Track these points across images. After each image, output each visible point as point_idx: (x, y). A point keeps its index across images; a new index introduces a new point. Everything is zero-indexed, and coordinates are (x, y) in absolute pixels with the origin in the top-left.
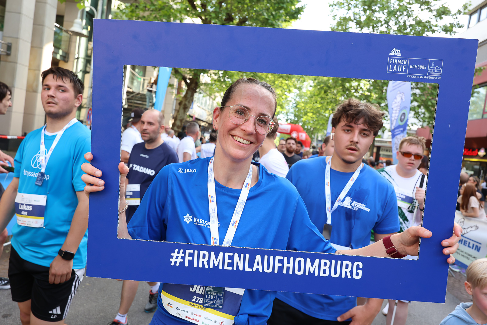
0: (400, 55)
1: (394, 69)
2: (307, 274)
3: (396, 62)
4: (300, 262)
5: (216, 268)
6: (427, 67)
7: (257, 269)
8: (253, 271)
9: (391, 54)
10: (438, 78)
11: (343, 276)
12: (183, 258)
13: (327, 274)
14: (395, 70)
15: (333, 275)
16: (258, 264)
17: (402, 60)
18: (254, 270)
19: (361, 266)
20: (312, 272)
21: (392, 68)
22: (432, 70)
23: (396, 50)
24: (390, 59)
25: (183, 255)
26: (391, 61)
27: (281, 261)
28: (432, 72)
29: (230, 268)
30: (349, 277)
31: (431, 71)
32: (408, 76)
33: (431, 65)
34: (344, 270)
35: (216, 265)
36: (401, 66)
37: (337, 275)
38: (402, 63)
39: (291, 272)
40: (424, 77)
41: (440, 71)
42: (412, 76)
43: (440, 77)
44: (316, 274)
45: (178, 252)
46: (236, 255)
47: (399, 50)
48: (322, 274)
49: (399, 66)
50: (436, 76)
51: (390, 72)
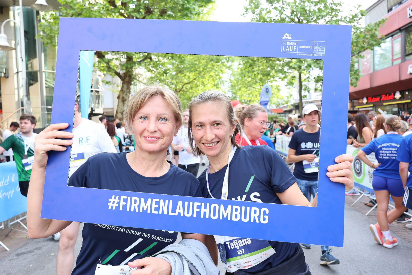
0: (291, 39)
1: (287, 49)
2: (221, 218)
3: (288, 44)
4: (215, 208)
5: (145, 212)
6: (313, 47)
7: (179, 214)
8: (176, 215)
9: (283, 38)
10: (322, 55)
11: (252, 221)
12: (119, 203)
13: (238, 219)
14: (288, 50)
15: (243, 220)
16: (180, 209)
17: (293, 42)
19: (267, 212)
20: (225, 216)
21: (285, 48)
22: (317, 49)
23: (287, 35)
24: (283, 41)
25: (119, 201)
26: (284, 43)
27: (199, 207)
28: (317, 51)
29: (157, 213)
30: (257, 221)
31: (316, 50)
32: (298, 54)
33: (316, 46)
34: (253, 215)
35: (145, 209)
36: (292, 47)
37: (247, 220)
38: (293, 45)
39: (207, 217)
40: (311, 55)
41: (324, 50)
42: (301, 54)
44: (229, 219)
45: (115, 198)
46: (162, 201)
47: (290, 35)
48: (234, 219)
50: (321, 54)
51: (284, 51)
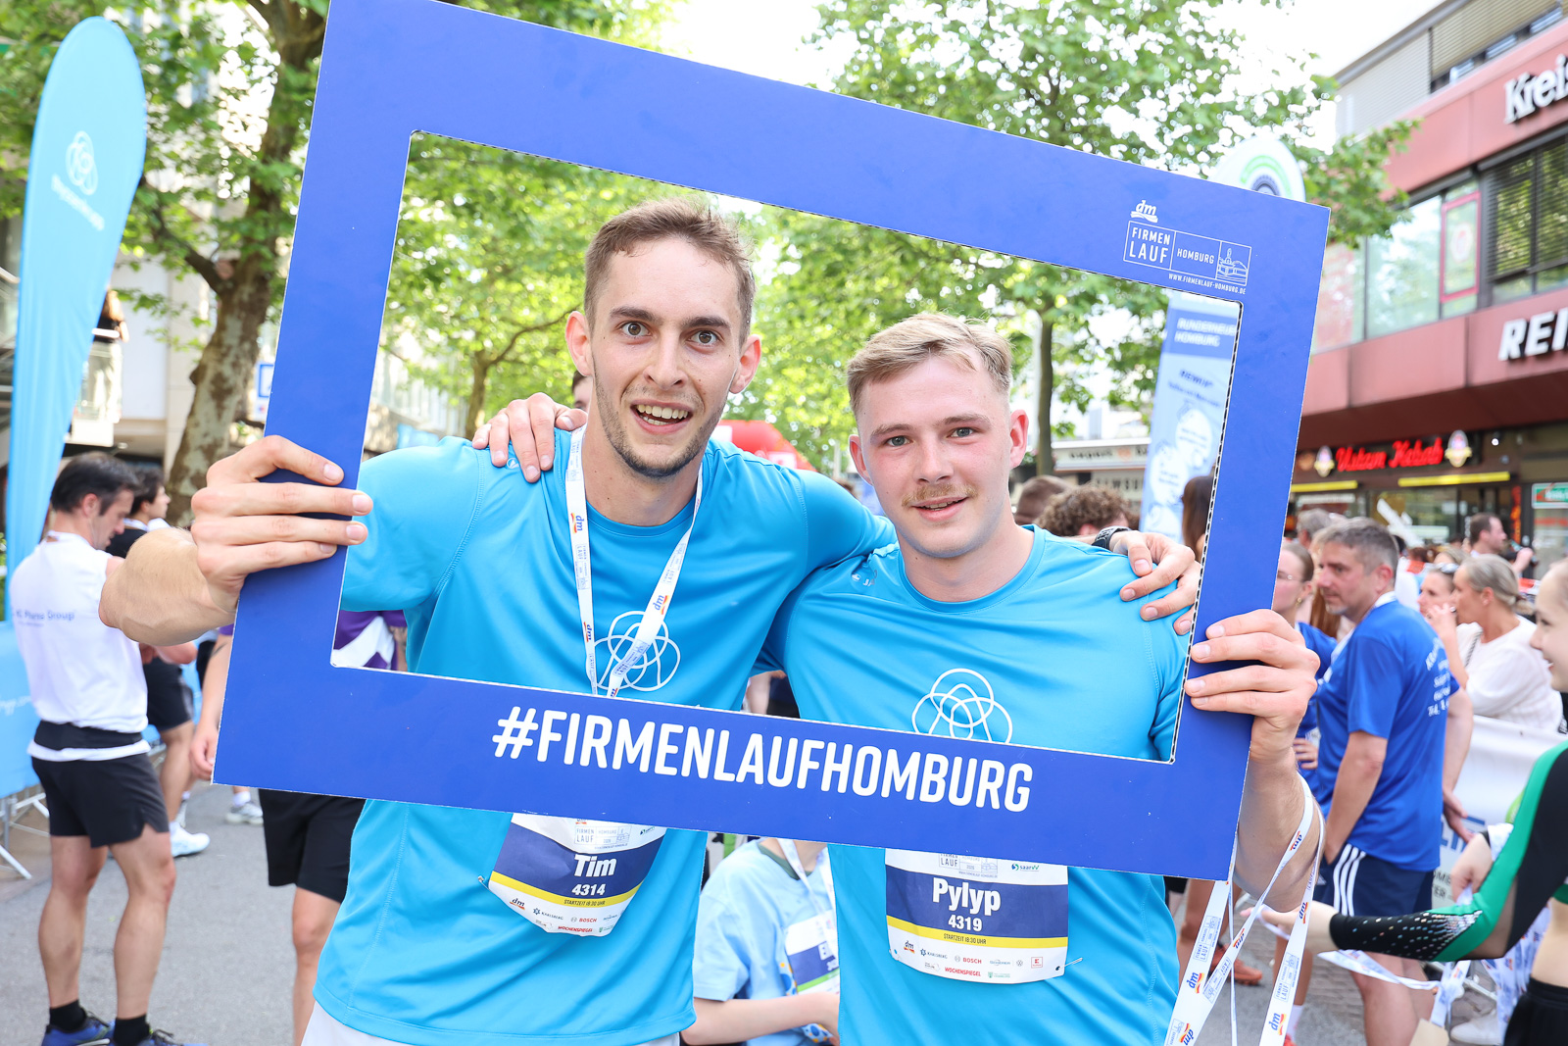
0: (1156, 221)
1: (1141, 254)
2: (885, 793)
3: (1145, 236)
4: (869, 758)
5: (630, 768)
6: (1216, 259)
7: (750, 776)
8: (738, 780)
9: (1134, 214)
10: (1239, 290)
11: (980, 803)
12: (535, 735)
13: (938, 797)
14: (1142, 256)
15: (954, 799)
16: (752, 762)
17: (1160, 234)
18: (741, 778)
19: (1028, 777)
20: (899, 788)
21: (1137, 251)
22: (1227, 268)
23: (1147, 207)
24: (1133, 225)
25: (535, 727)
26: (1134, 233)
27: (818, 755)
28: (1226, 274)
29: (672, 771)
30: (996, 805)
31: (1223, 269)
32: (1171, 276)
33: (1224, 256)
34: (984, 784)
35: (631, 760)
36: (1157, 248)
37: (965, 800)
38: (1159, 242)
39: (842, 788)
40: (1209, 284)
41: (1245, 273)
42: (1180, 278)
43: (1243, 287)
44: (910, 796)
45: (521, 718)
46: (693, 732)
47: (1155, 208)
48: (925, 797)
49: (1152, 247)
50: (1235, 286)
51: (1131, 259)
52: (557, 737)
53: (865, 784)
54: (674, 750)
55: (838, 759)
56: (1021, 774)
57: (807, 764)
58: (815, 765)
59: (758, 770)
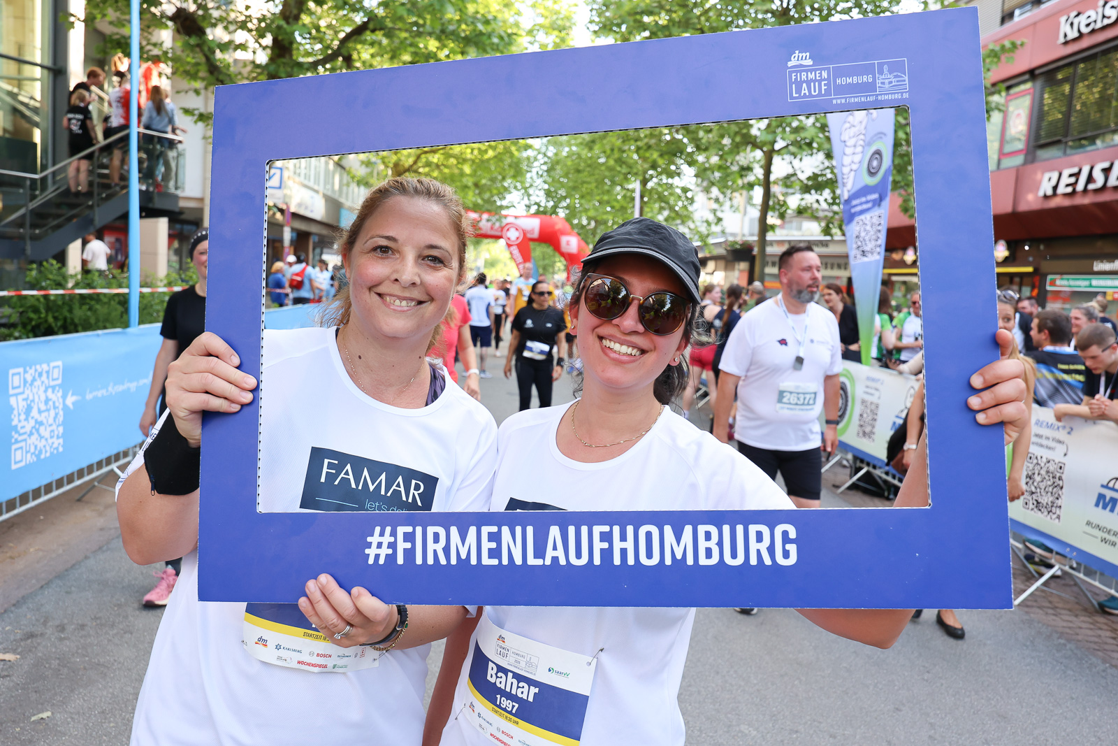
0: (811, 63)
1: (803, 92)
2: (668, 561)
3: (804, 77)
4: (649, 535)
5: (464, 563)
6: (874, 77)
7: (555, 559)
8: (546, 563)
9: (790, 64)
10: (902, 96)
11: (753, 561)
12: (393, 546)
13: (715, 560)
14: (805, 94)
15: (729, 560)
16: (555, 548)
17: (818, 72)
18: (548, 562)
19: (793, 534)
20: (679, 556)
21: (799, 91)
22: (886, 81)
23: (801, 55)
24: (791, 73)
26: (794, 78)
27: (607, 537)
28: (887, 86)
29: (495, 562)
30: (768, 561)
31: (883, 83)
32: (834, 102)
33: (881, 73)
34: (754, 546)
35: (463, 556)
36: (817, 84)
37: (740, 561)
38: (818, 78)
39: (631, 561)
40: (872, 99)
41: (904, 81)
42: (843, 101)
43: (906, 92)
44: (690, 561)
45: (382, 534)
46: (505, 530)
47: (808, 54)
48: (703, 561)
49: (812, 84)
50: (898, 93)
51: (795, 98)
52: (408, 545)
53: (649, 555)
54: (493, 545)
55: (623, 538)
56: (785, 533)
57: (599, 545)
58: (606, 545)
59: (560, 553)
